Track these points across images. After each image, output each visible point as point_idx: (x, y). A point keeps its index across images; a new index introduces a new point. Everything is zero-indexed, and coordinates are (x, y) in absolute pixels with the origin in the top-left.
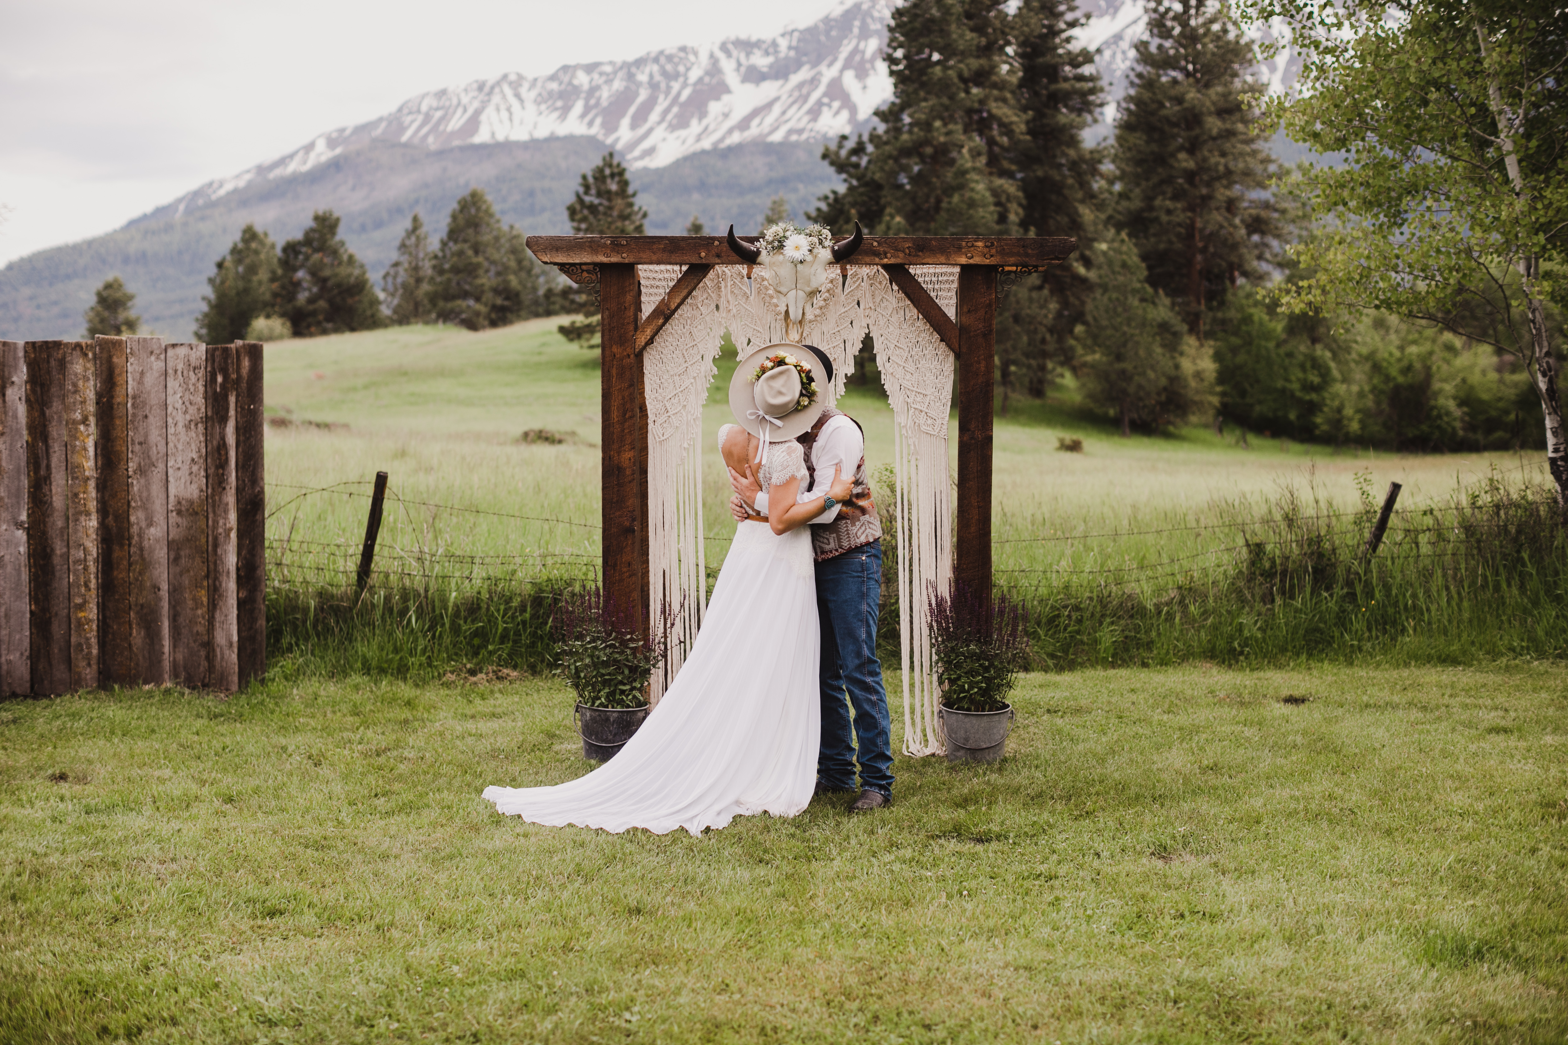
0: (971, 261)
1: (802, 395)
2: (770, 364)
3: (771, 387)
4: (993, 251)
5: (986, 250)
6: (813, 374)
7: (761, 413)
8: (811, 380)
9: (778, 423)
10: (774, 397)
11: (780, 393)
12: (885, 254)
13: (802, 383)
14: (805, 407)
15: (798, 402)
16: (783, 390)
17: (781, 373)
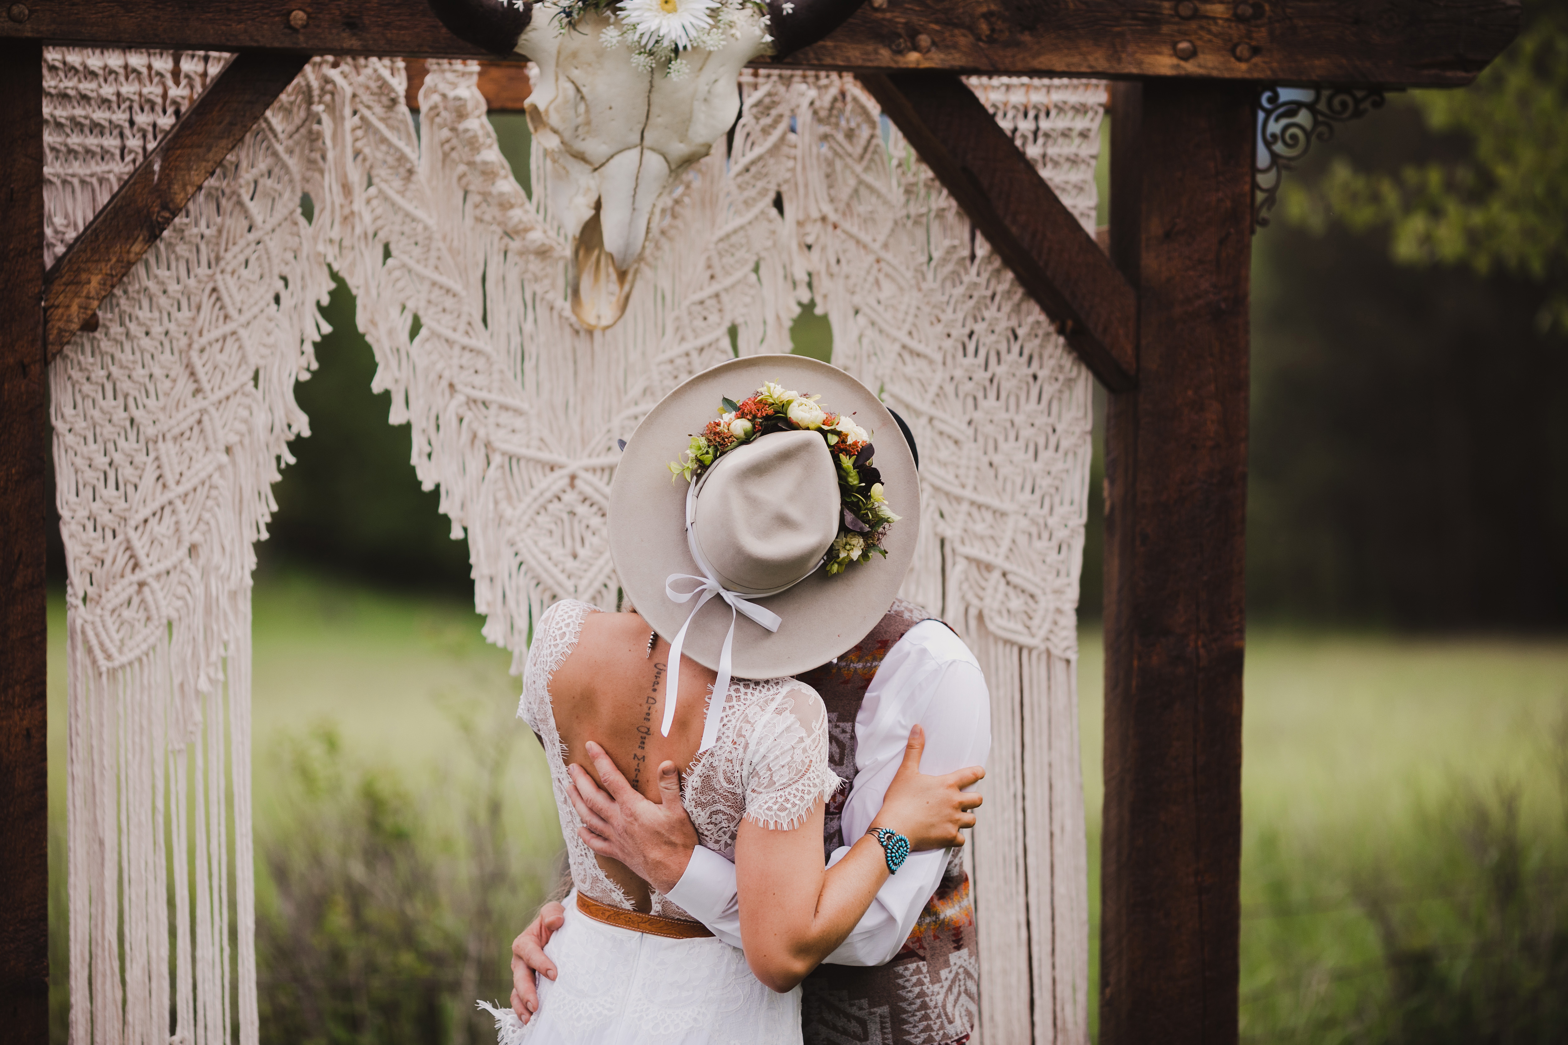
0: (1190, 67)
1: (843, 529)
2: (740, 426)
3: (752, 502)
4: (1261, 35)
5: (1236, 31)
6: (876, 462)
7: (712, 583)
8: (871, 476)
9: (764, 616)
10: (764, 534)
11: (784, 522)
12: (913, 34)
13: (845, 489)
14: (851, 565)
15: (832, 554)
16: (794, 512)
17: (786, 456)
